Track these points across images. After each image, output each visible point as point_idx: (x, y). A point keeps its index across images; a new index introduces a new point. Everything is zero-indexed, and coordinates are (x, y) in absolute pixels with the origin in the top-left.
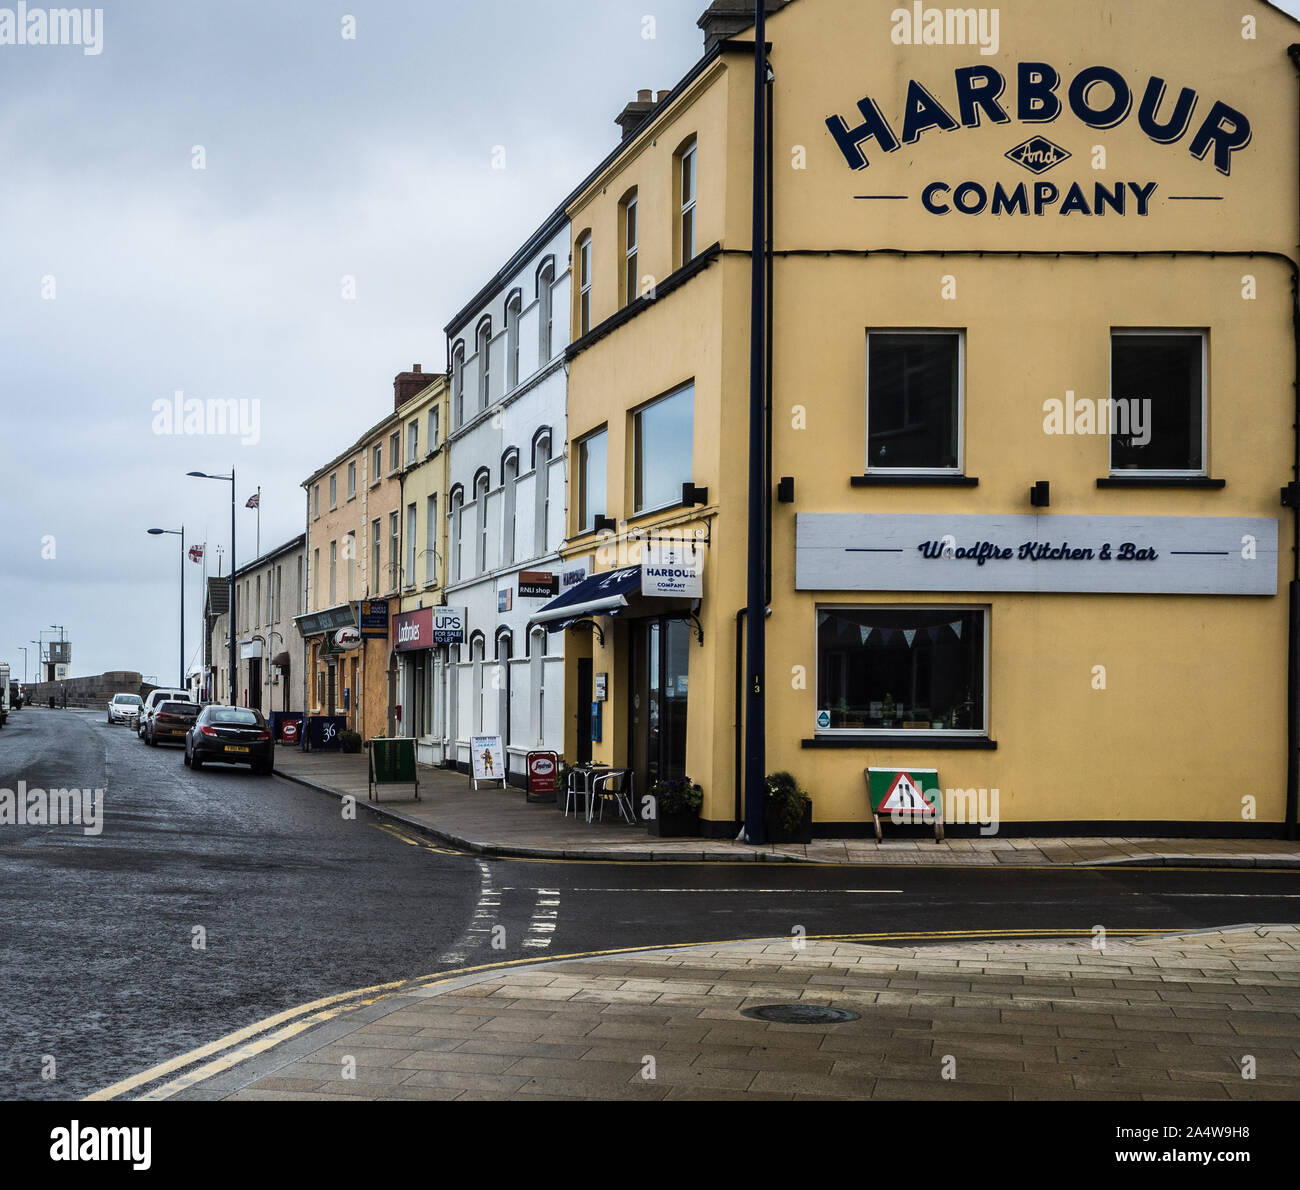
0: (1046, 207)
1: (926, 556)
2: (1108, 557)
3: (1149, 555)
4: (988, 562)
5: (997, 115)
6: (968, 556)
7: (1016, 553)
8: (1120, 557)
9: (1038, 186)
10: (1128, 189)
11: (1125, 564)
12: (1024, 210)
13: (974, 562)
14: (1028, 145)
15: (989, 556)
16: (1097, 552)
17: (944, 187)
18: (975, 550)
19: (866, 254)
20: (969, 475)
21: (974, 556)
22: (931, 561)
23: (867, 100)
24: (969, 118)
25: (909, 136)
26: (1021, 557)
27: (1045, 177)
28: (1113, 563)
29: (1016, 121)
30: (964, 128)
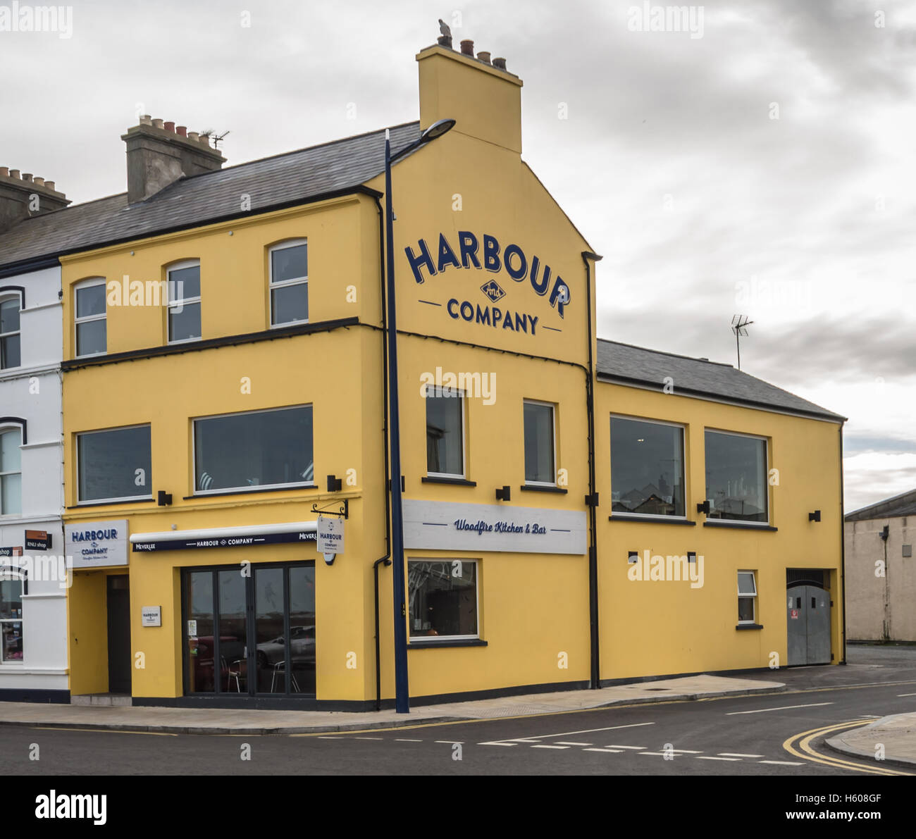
0: (497, 322)
1: (458, 529)
2: (529, 532)
3: (542, 531)
4: (483, 533)
5: (477, 264)
6: (475, 529)
7: (494, 528)
8: (534, 532)
9: (494, 309)
10: (528, 318)
11: (534, 535)
12: (489, 323)
13: (477, 533)
14: (489, 284)
15: (483, 530)
16: (524, 529)
17: (456, 302)
18: (477, 526)
19: (426, 337)
20: (472, 480)
21: (478, 529)
22: (459, 531)
23: (422, 240)
24: (465, 263)
25: (441, 268)
26: (496, 531)
27: (497, 305)
28: (530, 534)
29: (484, 269)
30: (463, 267)
